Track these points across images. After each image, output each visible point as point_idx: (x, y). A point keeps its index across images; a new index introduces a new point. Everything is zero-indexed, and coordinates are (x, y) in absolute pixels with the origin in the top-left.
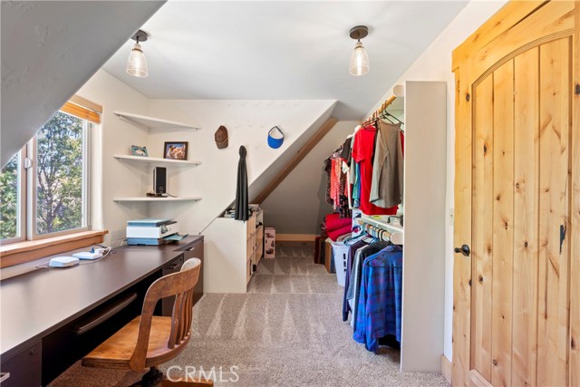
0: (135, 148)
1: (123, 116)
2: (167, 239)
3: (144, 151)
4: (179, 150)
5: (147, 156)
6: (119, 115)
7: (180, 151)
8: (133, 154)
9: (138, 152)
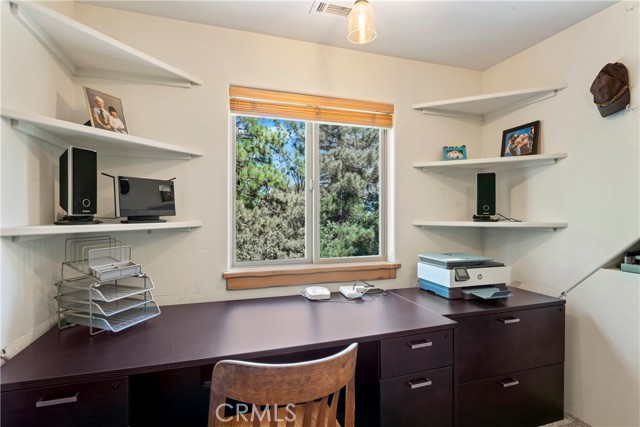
0: (447, 150)
1: (427, 109)
2: (467, 292)
3: (461, 152)
4: (523, 139)
5: (465, 158)
6: (422, 109)
7: (526, 141)
8: (446, 158)
9: (451, 154)
